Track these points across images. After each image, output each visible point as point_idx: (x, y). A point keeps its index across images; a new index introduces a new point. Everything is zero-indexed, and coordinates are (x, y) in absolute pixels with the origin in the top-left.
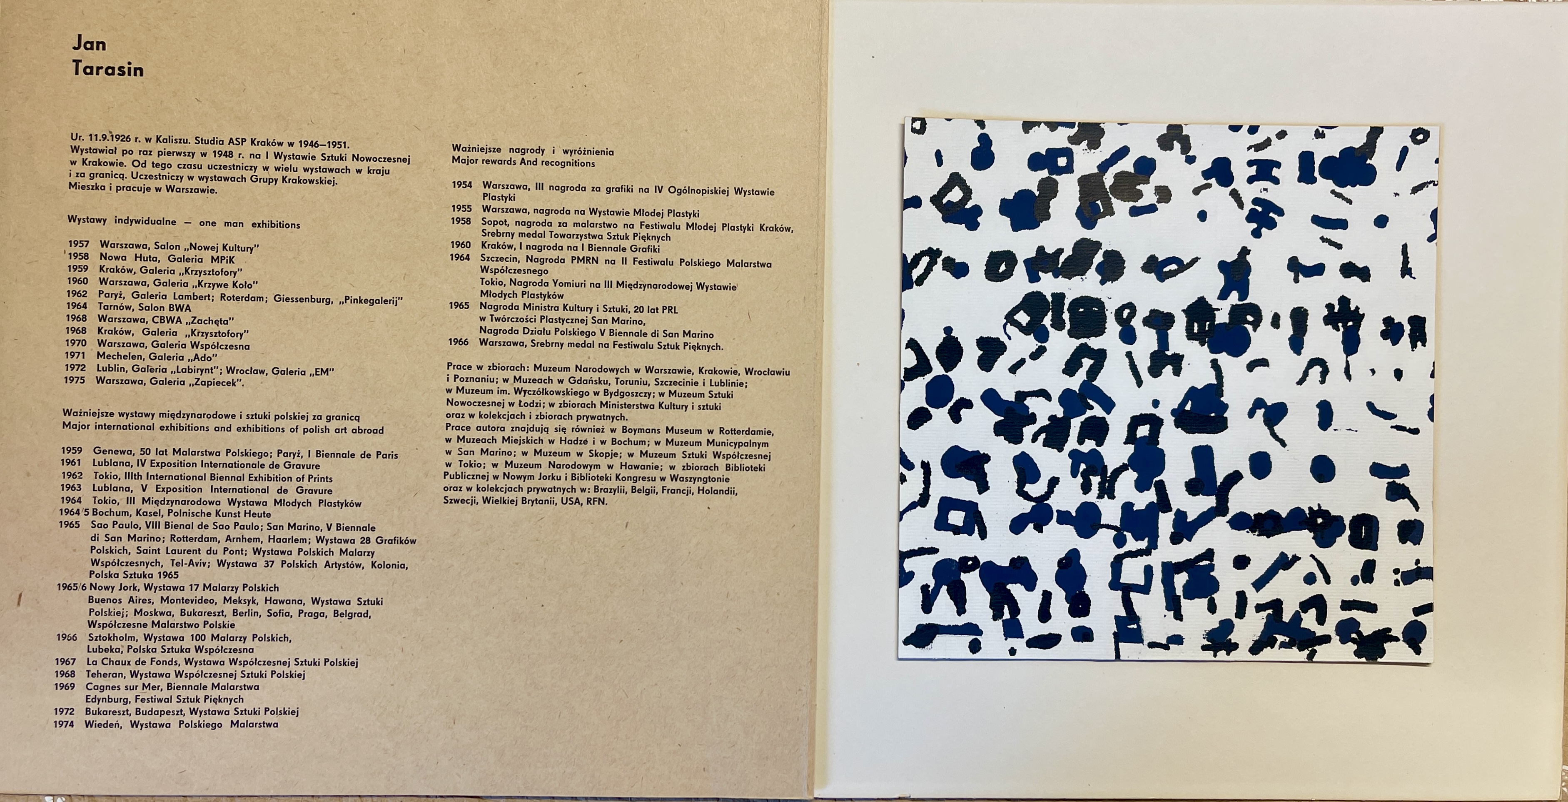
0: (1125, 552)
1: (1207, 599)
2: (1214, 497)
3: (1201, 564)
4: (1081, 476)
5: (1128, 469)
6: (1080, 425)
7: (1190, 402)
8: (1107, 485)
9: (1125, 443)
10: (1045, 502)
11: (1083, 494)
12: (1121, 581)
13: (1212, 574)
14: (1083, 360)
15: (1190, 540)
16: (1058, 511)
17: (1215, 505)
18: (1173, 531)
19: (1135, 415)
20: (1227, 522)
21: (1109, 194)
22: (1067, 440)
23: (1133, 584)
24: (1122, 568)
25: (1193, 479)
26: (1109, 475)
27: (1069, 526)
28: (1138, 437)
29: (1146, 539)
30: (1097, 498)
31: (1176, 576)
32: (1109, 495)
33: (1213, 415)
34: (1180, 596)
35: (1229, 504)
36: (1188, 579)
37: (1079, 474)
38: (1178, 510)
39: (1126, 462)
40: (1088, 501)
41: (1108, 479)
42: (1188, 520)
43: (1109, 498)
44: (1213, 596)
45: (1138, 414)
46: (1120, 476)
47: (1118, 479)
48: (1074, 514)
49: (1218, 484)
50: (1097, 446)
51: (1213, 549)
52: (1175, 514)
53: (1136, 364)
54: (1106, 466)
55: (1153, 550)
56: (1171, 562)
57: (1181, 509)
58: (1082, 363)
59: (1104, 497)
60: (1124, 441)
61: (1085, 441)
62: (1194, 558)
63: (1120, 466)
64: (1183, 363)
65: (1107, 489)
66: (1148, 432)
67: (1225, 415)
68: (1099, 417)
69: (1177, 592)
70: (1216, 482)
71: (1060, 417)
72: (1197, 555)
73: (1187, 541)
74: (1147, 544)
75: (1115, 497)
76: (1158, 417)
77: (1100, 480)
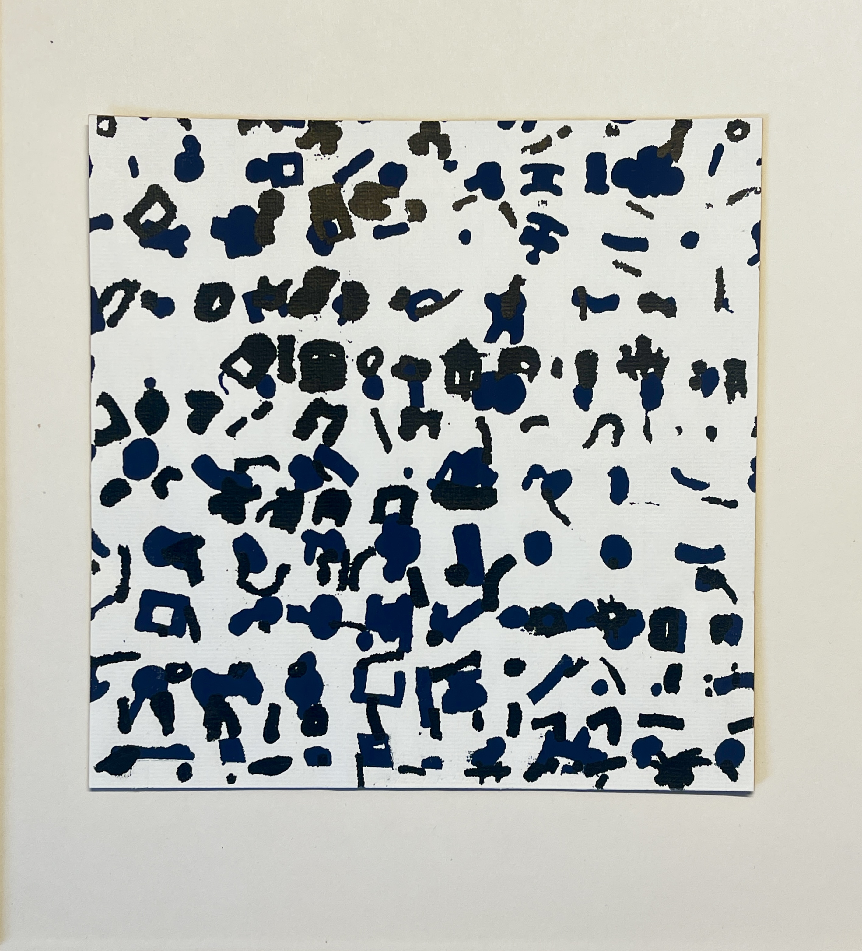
0: (371, 656)
1: (472, 713)
2: (480, 588)
3: (465, 669)
4: (318, 563)
5: (375, 554)
6: (315, 499)
7: (450, 471)
8: (349, 573)
9: (371, 522)
10: (273, 595)
11: (320, 584)
12: (367, 691)
13: (478, 682)
14: (318, 419)
15: (451, 641)
16: (288, 606)
17: (482, 598)
18: (430, 629)
19: (383, 487)
20: (497, 618)
21: (349, 210)
22: (300, 519)
23: (381, 695)
24: (368, 675)
25: (455, 565)
26: (351, 561)
27: (302, 624)
28: (387, 514)
29: (398, 640)
30: (338, 589)
31: (434, 685)
32: (352, 586)
33: (479, 486)
34: (438, 710)
35: (499, 597)
36: (448, 688)
37: (315, 561)
38: (437, 604)
39: (373, 545)
40: (327, 594)
41: (350, 566)
42: (449, 617)
43: (352, 589)
44: (479, 709)
45: (387, 486)
46: (366, 563)
47: (363, 566)
48: (309, 610)
49: (486, 571)
50: (337, 526)
51: (479, 652)
52: (432, 609)
53: (383, 423)
54: (348, 550)
55: (405, 653)
56: (428, 667)
57: (441, 603)
58: (317, 423)
59: (345, 589)
60: (370, 519)
61: (322, 520)
62: (456, 663)
63: (365, 550)
64: (441, 422)
65: (349, 579)
66: (400, 509)
67: (494, 487)
68: (338, 490)
69: (434, 704)
70: (483, 569)
71: (291, 490)
72: (460, 658)
73: (448, 642)
74: (398, 646)
75: (359, 589)
76: (412, 489)
77: (340, 568)
